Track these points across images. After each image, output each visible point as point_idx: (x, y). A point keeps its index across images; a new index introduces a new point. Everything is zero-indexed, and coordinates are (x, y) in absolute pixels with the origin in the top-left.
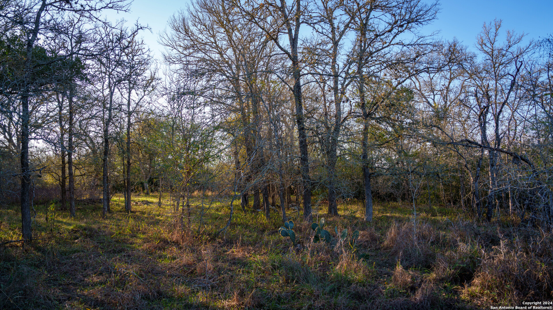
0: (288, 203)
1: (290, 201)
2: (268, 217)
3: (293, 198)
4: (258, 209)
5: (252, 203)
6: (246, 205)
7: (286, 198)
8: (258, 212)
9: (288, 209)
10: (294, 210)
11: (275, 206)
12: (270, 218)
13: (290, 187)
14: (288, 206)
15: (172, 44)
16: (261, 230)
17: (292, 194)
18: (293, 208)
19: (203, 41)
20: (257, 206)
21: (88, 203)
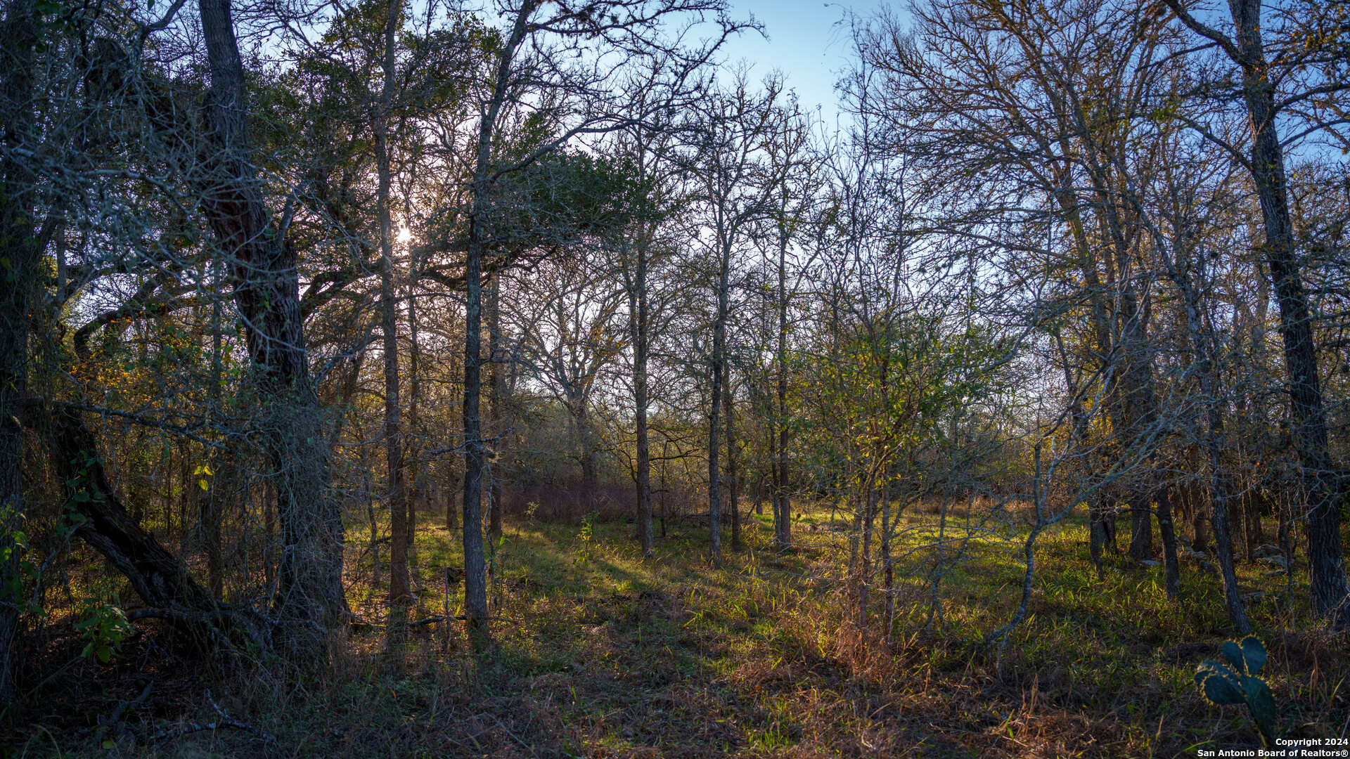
0: (1252, 543)
1: (1258, 537)
2: (1172, 590)
3: (1270, 525)
4: (1145, 558)
5: (1125, 538)
6: (1107, 547)
7: (1244, 526)
8: (1145, 567)
9: (1253, 561)
10: (1273, 566)
11: (1204, 550)
12: (1182, 597)
13: (1256, 494)
14: (1251, 552)
15: (875, 106)
16: (1144, 639)
17: (1265, 514)
18: (1270, 560)
19: (959, 84)
20: (1143, 549)
21: (702, 523)
